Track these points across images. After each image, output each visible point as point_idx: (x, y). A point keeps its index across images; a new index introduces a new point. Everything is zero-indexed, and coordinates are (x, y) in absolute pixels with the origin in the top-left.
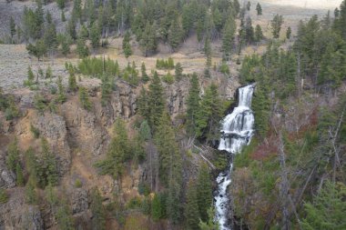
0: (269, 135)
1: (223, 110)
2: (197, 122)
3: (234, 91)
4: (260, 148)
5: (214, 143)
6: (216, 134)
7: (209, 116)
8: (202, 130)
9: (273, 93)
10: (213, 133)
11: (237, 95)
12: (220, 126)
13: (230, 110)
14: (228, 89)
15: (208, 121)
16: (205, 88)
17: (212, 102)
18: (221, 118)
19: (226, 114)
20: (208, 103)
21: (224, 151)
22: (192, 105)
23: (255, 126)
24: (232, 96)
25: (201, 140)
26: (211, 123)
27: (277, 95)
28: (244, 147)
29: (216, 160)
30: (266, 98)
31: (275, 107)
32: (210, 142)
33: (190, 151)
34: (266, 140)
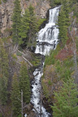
0: (68, 43)
1: (38, 26)
2: (20, 34)
3: (46, 12)
4: (62, 52)
5: (32, 49)
6: (33, 43)
7: (28, 30)
8: (23, 39)
9: (72, 13)
10: (31, 42)
11: (48, 15)
12: (36, 37)
13: (43, 25)
14: (42, 10)
15: (27, 34)
16: (25, 9)
17: (30, 19)
18: (36, 32)
19: (40, 29)
20: (27, 21)
21: (39, 54)
22: (15, 21)
23: (59, 37)
24: (44, 15)
25: (23, 47)
26: (30, 34)
27: (75, 14)
28: (52, 51)
29: (33, 60)
30: (67, 17)
31: (73, 23)
32: (29, 48)
33: (15, 54)
34: (66, 46)
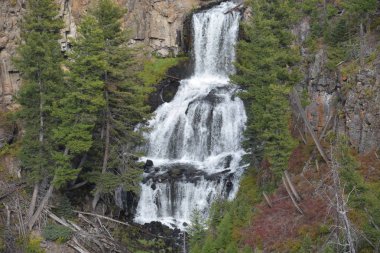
0: (296, 166)
1: (144, 90)
2: (58, 133)
3: (178, 25)
4: (269, 209)
5: (119, 203)
6: (126, 173)
7: (99, 112)
8: (76, 160)
9: (305, 26)
10: (115, 170)
11: (186, 39)
12: (140, 143)
13: (168, 88)
14: (157, 18)
15: (95, 131)
16: (77, 17)
17: (105, 64)
18: (140, 118)
19: (154, 103)
20: (92, 69)
21: (156, 227)
22: (35, 76)
23: (251, 137)
24: (170, 41)
25: (75, 195)
26: (106, 133)
27: (316, 32)
28: (218, 208)
30: (283, 44)
31: (314, 72)
32: (107, 199)
33: (37, 236)
34: (287, 180)
